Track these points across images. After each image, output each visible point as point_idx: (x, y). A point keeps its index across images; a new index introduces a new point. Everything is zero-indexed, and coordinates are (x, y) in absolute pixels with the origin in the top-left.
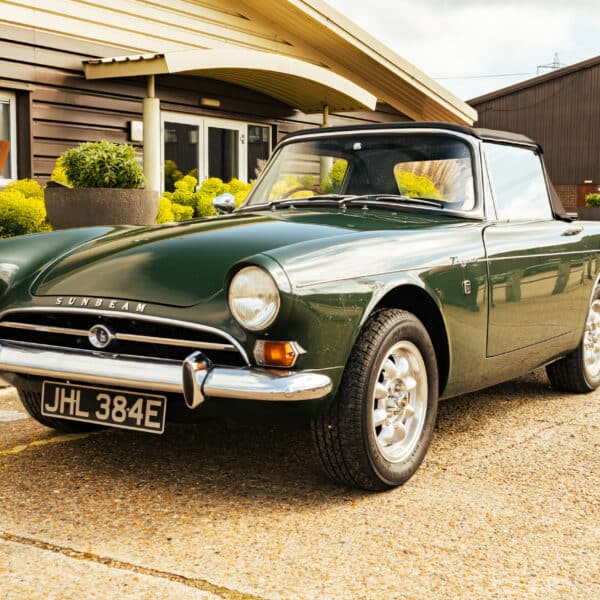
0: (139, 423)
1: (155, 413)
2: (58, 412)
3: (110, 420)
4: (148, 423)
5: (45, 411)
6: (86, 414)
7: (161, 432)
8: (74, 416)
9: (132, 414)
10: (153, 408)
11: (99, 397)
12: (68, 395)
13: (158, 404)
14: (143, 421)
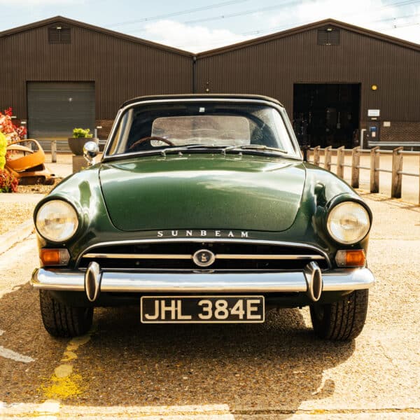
0: (241, 317)
1: (255, 309)
2: (159, 318)
3: (213, 318)
4: (249, 316)
5: (145, 319)
6: (190, 317)
7: (262, 322)
8: (176, 319)
9: (233, 311)
10: (253, 305)
11: (201, 303)
12: (168, 304)
13: (258, 302)
14: (245, 316)
